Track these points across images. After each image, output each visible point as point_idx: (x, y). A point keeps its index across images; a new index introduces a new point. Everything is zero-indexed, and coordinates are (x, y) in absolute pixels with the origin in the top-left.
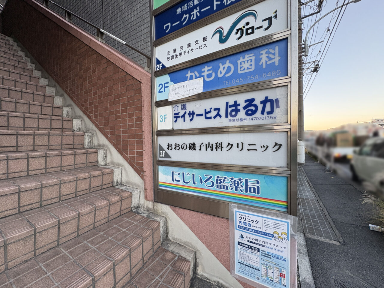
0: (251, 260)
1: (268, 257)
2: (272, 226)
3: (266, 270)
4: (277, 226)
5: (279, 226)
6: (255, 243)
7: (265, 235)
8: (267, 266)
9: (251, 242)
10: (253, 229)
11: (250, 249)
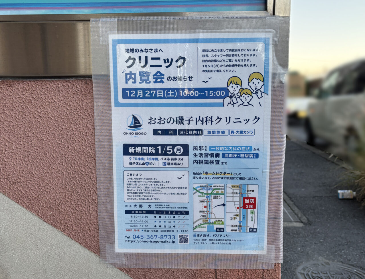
0: (164, 191)
1: (212, 162)
2: (223, 63)
3: (205, 204)
4: (237, 58)
5: (244, 58)
6: (175, 132)
7: (204, 97)
8: (210, 192)
9: (165, 132)
10: (169, 89)
11: (161, 155)
